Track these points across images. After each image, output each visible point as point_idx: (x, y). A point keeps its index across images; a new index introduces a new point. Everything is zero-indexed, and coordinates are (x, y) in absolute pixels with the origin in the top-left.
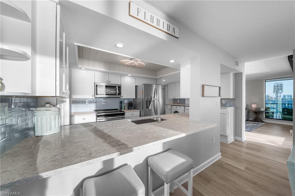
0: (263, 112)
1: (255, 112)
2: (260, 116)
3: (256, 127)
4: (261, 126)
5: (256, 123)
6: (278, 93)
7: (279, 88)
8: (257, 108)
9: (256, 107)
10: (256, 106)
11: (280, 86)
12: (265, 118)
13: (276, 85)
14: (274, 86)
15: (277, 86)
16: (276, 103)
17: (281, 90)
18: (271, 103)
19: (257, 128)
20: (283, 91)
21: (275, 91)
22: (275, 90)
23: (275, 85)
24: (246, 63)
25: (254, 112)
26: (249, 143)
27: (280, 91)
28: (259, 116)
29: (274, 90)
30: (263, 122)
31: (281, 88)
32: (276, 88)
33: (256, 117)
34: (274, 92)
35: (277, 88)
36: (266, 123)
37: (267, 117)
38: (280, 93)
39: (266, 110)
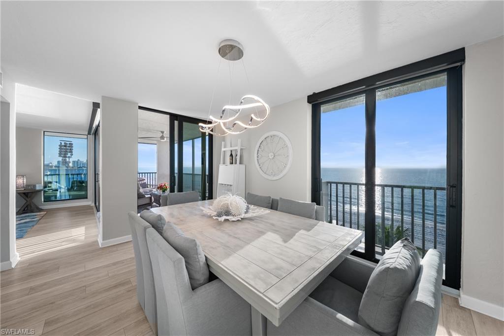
0: (40, 191)
1: (24, 193)
2: (35, 200)
3: (30, 224)
4: (40, 219)
5: (28, 216)
6: (66, 157)
7: (68, 149)
8: (28, 186)
9: (25, 183)
10: (25, 181)
11: (69, 147)
12: (44, 201)
13: (63, 144)
14: (61, 146)
15: (65, 146)
16: (57, 173)
17: (70, 152)
18: (49, 173)
19: (33, 226)
20: (72, 155)
21: (62, 154)
22: (62, 152)
23: (61, 143)
24: (19, 84)
25: (23, 195)
26: (29, 265)
27: (69, 155)
28: (33, 201)
29: (59, 151)
30: (40, 210)
31: (71, 149)
32: (62, 149)
33: (27, 204)
34: (60, 155)
35: (65, 149)
36: (48, 211)
37: (48, 199)
38: (69, 157)
39: (45, 187)
